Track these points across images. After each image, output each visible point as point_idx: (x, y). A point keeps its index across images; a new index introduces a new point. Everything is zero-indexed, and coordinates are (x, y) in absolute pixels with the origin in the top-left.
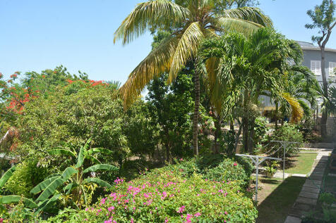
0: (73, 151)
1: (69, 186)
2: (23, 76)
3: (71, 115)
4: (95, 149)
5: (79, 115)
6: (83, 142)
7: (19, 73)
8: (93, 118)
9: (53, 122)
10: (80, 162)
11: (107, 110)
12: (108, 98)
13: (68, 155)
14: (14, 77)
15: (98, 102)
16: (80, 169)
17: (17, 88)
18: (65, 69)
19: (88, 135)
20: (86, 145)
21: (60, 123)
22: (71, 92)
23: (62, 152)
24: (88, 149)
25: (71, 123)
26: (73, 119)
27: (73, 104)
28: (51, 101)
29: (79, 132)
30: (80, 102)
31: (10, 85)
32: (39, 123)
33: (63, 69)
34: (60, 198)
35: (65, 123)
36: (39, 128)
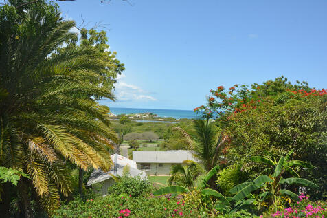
0: (274, 161)
1: (264, 194)
2: (240, 89)
3: (276, 126)
4: (295, 162)
5: (283, 125)
6: (285, 153)
7: (237, 86)
8: (296, 130)
9: (259, 131)
10: (277, 172)
11: (314, 121)
12: (315, 109)
13: (269, 164)
14: (232, 89)
15: (304, 113)
16: (277, 179)
17: (234, 99)
18: (286, 80)
19: (290, 147)
20: (287, 156)
21: (266, 132)
22: (280, 102)
23: (263, 160)
24: (289, 160)
25: (274, 133)
26: (277, 129)
27: (279, 114)
28: (260, 111)
29: (284, 143)
30: (284, 113)
31: (229, 96)
32: (246, 131)
33: (284, 79)
34: (256, 203)
35: (269, 133)
36: (246, 135)
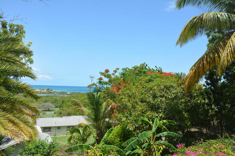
0: (150, 121)
1: (145, 145)
2: (120, 71)
3: (150, 97)
4: (164, 121)
5: (155, 97)
6: (157, 115)
7: (118, 69)
8: (164, 99)
9: (137, 101)
10: (154, 129)
11: (174, 94)
12: (175, 85)
13: (147, 123)
14: (115, 71)
15: (168, 88)
16: (154, 134)
17: (117, 78)
18: (147, 65)
19: (160, 111)
20: (159, 117)
21: (142, 101)
22: (150, 81)
23: (143, 121)
24: (160, 120)
25: (149, 102)
26: (151, 99)
27: (151, 89)
28: (137, 87)
29: (154, 108)
30: (155, 88)
31: (113, 76)
32: (129, 101)
33: (145, 65)
34: (140, 152)
35: (145, 101)
36: (129, 104)
